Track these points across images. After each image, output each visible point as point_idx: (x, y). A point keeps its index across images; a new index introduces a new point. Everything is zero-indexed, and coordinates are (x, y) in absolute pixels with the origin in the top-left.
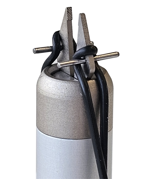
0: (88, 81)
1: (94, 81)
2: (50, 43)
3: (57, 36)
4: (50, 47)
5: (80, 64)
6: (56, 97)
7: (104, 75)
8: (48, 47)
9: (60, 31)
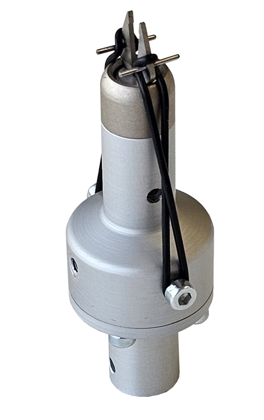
0: (148, 87)
1: (155, 86)
2: (112, 42)
3: (119, 34)
4: (113, 46)
5: (141, 72)
6: (118, 101)
7: (165, 79)
8: (111, 47)
9: (123, 29)
